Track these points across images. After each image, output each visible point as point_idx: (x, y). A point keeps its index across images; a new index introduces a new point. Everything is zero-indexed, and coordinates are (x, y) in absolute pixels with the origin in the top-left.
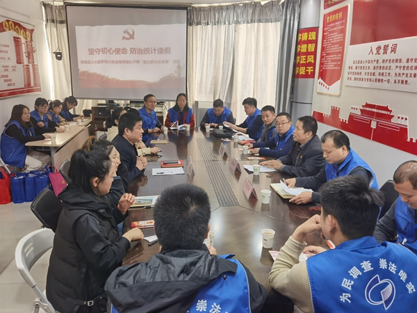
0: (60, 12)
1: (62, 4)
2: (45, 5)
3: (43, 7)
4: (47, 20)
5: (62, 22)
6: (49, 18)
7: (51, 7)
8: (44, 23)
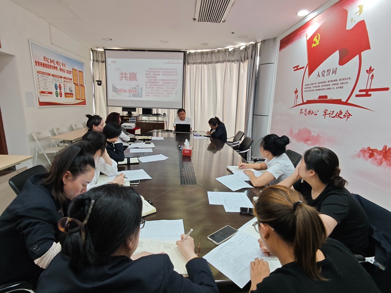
0: (102, 55)
1: (103, 50)
2: (92, 51)
3: (91, 52)
4: (94, 61)
5: (103, 62)
6: (95, 59)
7: (96, 52)
8: (92, 62)
